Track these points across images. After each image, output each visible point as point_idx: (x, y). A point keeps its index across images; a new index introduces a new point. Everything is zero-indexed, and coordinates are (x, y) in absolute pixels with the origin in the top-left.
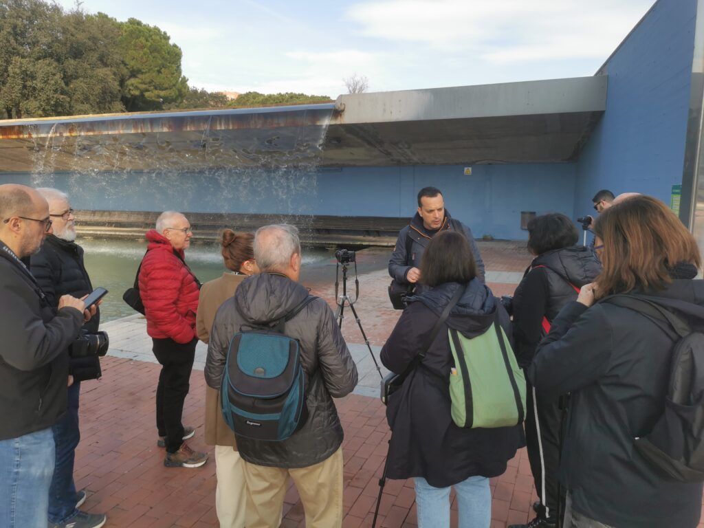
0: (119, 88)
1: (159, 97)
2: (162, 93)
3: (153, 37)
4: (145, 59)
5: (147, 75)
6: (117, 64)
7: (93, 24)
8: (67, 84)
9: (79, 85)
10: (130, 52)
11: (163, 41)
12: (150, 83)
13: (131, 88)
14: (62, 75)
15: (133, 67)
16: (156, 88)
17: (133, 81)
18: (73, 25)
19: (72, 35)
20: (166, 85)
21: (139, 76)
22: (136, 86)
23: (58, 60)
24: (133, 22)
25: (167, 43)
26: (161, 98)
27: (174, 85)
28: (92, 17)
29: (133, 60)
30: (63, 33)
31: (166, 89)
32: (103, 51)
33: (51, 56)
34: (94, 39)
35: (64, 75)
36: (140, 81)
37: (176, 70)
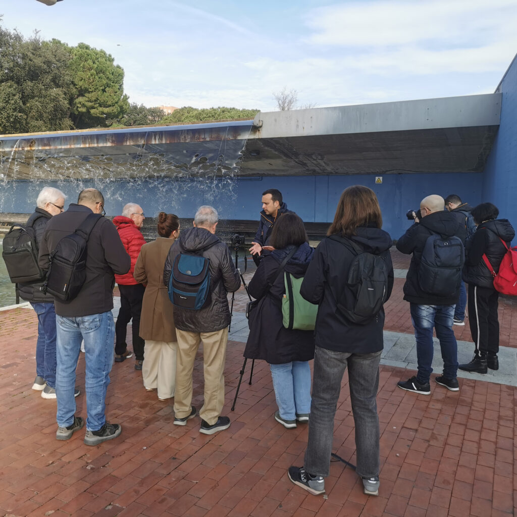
0: (68, 106)
1: (103, 113)
2: (106, 110)
3: (99, 59)
4: (92, 80)
5: (93, 94)
6: (67, 84)
7: (48, 50)
8: (24, 103)
9: (35, 103)
10: (79, 73)
11: (108, 63)
12: (95, 101)
13: (79, 105)
14: (20, 95)
15: (81, 87)
16: (100, 106)
17: (81, 99)
18: (31, 50)
19: (30, 60)
20: (109, 103)
21: (87, 95)
22: (83, 104)
23: (18, 82)
24: (82, 46)
25: (112, 65)
26: (105, 114)
27: (117, 103)
28: (47, 43)
29: (81, 80)
30: (23, 58)
31: (110, 106)
32: (56, 74)
33: (12, 78)
34: (48, 63)
35: (22, 95)
36: (87, 99)
37: (119, 89)
